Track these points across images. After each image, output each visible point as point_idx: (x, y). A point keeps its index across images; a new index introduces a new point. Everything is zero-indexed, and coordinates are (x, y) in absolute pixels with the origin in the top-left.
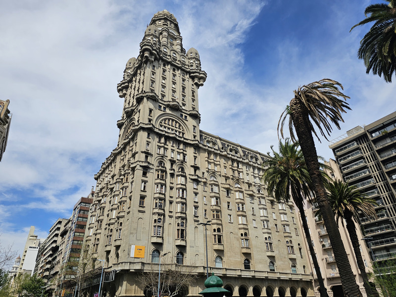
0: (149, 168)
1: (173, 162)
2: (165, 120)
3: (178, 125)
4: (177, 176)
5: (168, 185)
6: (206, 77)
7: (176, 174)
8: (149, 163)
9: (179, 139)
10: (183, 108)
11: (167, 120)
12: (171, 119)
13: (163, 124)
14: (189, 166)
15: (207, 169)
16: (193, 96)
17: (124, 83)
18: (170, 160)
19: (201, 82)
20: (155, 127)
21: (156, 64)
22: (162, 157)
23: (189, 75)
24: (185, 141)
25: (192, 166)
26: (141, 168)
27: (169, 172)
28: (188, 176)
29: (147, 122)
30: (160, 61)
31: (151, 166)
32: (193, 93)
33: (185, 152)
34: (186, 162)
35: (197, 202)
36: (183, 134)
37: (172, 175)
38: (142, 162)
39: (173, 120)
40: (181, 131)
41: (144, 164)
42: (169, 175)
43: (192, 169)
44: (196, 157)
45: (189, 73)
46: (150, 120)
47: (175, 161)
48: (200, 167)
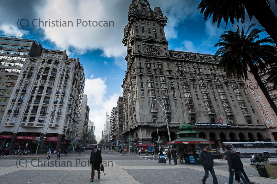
0: (143, 75)
1: (155, 70)
2: (147, 49)
3: (155, 50)
4: (160, 77)
5: (155, 82)
6: (167, 19)
8: (142, 73)
9: (157, 57)
10: (157, 40)
11: (148, 49)
12: (150, 48)
13: (146, 51)
14: (165, 71)
15: (177, 71)
16: (161, 32)
17: (125, 39)
18: (154, 69)
19: (165, 23)
20: (142, 54)
21: (137, 22)
22: (149, 68)
23: (157, 21)
24: (160, 57)
25: (167, 71)
26: (139, 76)
27: (154, 76)
28: (166, 76)
29: (138, 52)
30: (139, 20)
31: (143, 74)
32: (161, 31)
33: (161, 64)
34: (163, 69)
36: (159, 54)
37: (156, 77)
38: (139, 73)
39: (152, 48)
40: (157, 53)
41: (140, 74)
44: (169, 65)
45: (157, 20)
46: (139, 51)
47: (157, 70)
48: (172, 70)
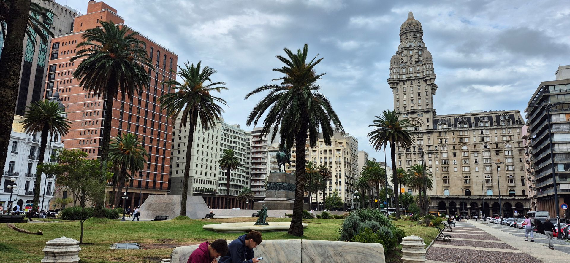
1: (414, 147)
3: (417, 122)
4: (418, 153)
5: (413, 159)
7: (417, 152)
10: (420, 108)
14: (425, 146)
15: (439, 144)
18: (412, 146)
21: (399, 87)
23: (423, 79)
25: (427, 146)
26: (397, 155)
27: (412, 153)
28: (425, 152)
30: (401, 82)
31: (402, 153)
32: (427, 93)
33: (422, 138)
34: (423, 144)
35: (431, 165)
36: (421, 126)
37: (414, 154)
39: (413, 120)
40: (419, 125)
41: (398, 153)
42: (412, 154)
43: (427, 147)
44: (430, 139)
47: (416, 146)
48: (433, 144)
